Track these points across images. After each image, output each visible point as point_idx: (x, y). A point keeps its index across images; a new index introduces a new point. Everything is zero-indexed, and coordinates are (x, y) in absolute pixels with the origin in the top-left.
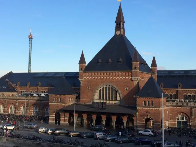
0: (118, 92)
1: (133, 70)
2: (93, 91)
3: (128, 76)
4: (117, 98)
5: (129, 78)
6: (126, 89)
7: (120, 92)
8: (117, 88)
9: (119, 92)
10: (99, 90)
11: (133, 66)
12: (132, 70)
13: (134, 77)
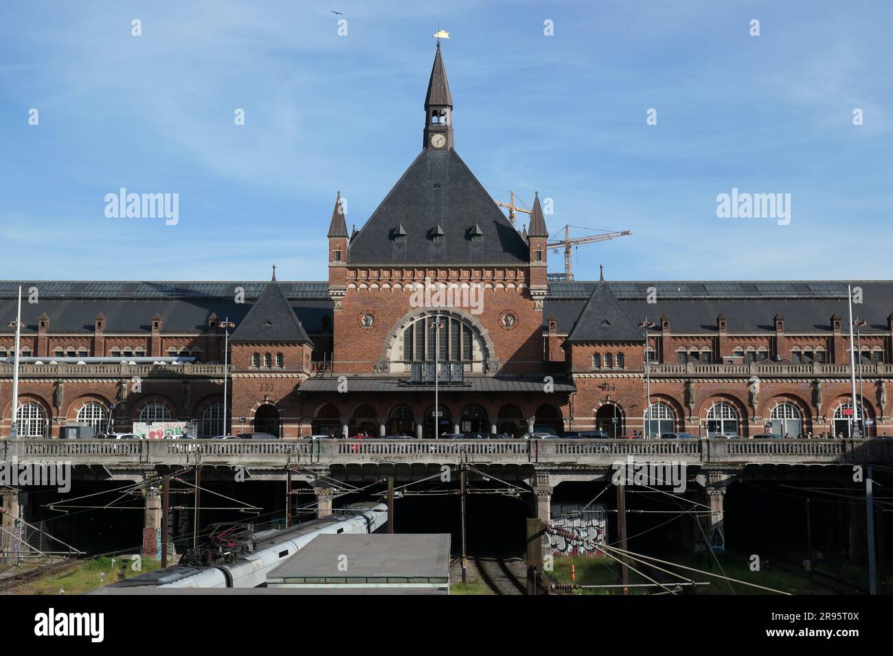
0: (478, 332)
1: (534, 263)
2: (384, 332)
3: (515, 281)
4: (474, 353)
5: (516, 286)
6: (508, 325)
7: (484, 332)
8: (475, 322)
9: (482, 334)
10: (404, 329)
11: (533, 251)
12: (528, 261)
13: (537, 283)
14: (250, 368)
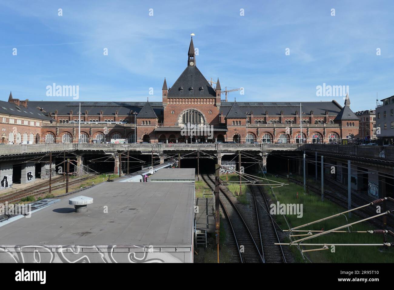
0: (202, 115)
2: (177, 115)
4: (201, 121)
5: (212, 103)
6: (210, 113)
7: (204, 115)
8: (201, 113)
10: (183, 115)
11: (217, 94)
12: (216, 96)
13: (218, 102)
14: (142, 125)
